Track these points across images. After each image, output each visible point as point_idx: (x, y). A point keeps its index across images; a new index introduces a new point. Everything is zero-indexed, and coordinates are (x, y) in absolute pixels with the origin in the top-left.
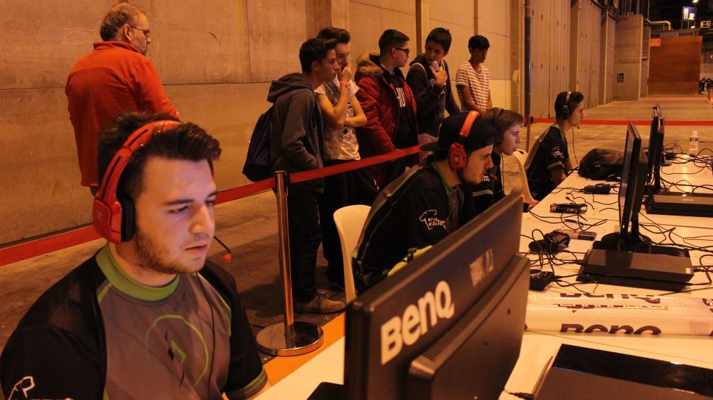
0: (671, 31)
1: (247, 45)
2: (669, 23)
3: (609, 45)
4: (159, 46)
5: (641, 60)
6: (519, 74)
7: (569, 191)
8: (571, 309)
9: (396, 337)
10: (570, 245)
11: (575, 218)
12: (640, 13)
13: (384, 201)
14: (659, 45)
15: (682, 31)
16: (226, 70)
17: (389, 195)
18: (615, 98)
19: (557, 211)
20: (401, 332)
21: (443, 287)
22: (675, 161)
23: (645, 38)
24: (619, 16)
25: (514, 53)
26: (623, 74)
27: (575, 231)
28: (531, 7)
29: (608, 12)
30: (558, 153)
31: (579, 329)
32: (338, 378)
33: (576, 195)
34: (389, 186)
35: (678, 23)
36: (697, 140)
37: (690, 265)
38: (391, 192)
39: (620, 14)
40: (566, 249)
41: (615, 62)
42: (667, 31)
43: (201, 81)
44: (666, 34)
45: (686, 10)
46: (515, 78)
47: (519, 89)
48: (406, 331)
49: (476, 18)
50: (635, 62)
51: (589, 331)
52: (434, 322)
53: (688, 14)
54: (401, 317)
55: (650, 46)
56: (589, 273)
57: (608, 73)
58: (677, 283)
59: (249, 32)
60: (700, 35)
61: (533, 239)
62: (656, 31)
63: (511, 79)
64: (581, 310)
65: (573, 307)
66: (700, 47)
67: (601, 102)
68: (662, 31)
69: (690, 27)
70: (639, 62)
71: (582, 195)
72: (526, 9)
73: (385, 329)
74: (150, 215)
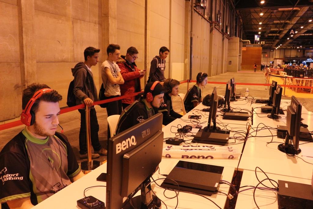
0: (250, 44)
1: (73, 46)
2: (249, 41)
3: (225, 49)
4: (35, 46)
5: (238, 56)
6: (187, 60)
7: (197, 110)
8: (185, 151)
9: (120, 148)
10: (192, 130)
11: (196, 121)
12: (238, 36)
13: (124, 113)
14: (245, 50)
15: (254, 44)
16: (64, 56)
17: (126, 111)
18: (228, 71)
19: (191, 118)
20: (121, 147)
21: (133, 137)
22: (239, 99)
23: (240, 47)
24: (229, 37)
25: (186, 52)
26: (231, 61)
27: (195, 125)
28: (193, 33)
29: (225, 36)
30: (196, 96)
31: (187, 157)
32: (105, 171)
33: (199, 112)
34: (126, 108)
35: (253, 41)
36: (248, 91)
37: (228, 137)
38: (127, 110)
39: (230, 37)
40: (191, 132)
41: (228, 56)
42: (249, 44)
43: (53, 61)
44: (249, 46)
45: (256, 36)
46: (186, 62)
47: (187, 67)
48: (122, 147)
49: (170, 37)
50: (236, 56)
51: (191, 157)
52: (130, 146)
53: (257, 38)
54: (121, 143)
55: (242, 50)
56: (196, 140)
57: (225, 61)
58: (223, 143)
59: (74, 41)
60: (261, 47)
61: (178, 128)
62: (244, 44)
63: (184, 62)
64: (188, 151)
65: (186, 150)
66: (261, 52)
67: (222, 73)
68: (247, 44)
69: (258, 43)
70: (237, 57)
71: (202, 112)
72: (191, 34)
73: (117, 145)
74: (40, 118)
